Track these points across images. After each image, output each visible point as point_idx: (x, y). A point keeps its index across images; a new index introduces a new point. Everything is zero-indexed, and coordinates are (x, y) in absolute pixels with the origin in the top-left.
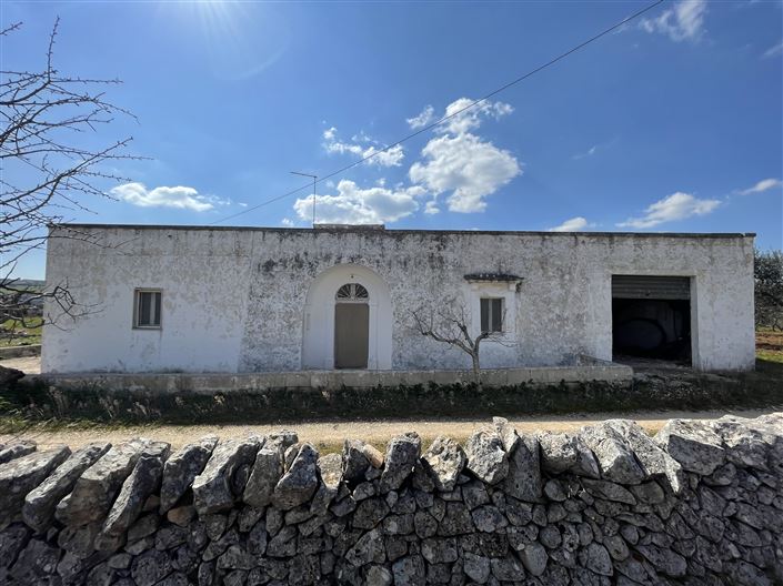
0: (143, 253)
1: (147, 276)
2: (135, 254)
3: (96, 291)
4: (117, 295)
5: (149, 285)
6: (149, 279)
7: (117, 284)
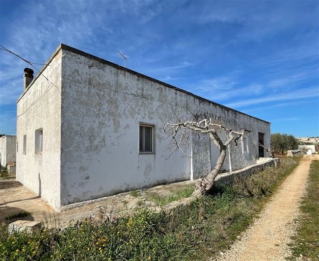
0: (143, 96)
1: (145, 114)
2: (138, 96)
3: (112, 121)
4: (127, 127)
5: (147, 121)
6: (147, 116)
7: (127, 118)
